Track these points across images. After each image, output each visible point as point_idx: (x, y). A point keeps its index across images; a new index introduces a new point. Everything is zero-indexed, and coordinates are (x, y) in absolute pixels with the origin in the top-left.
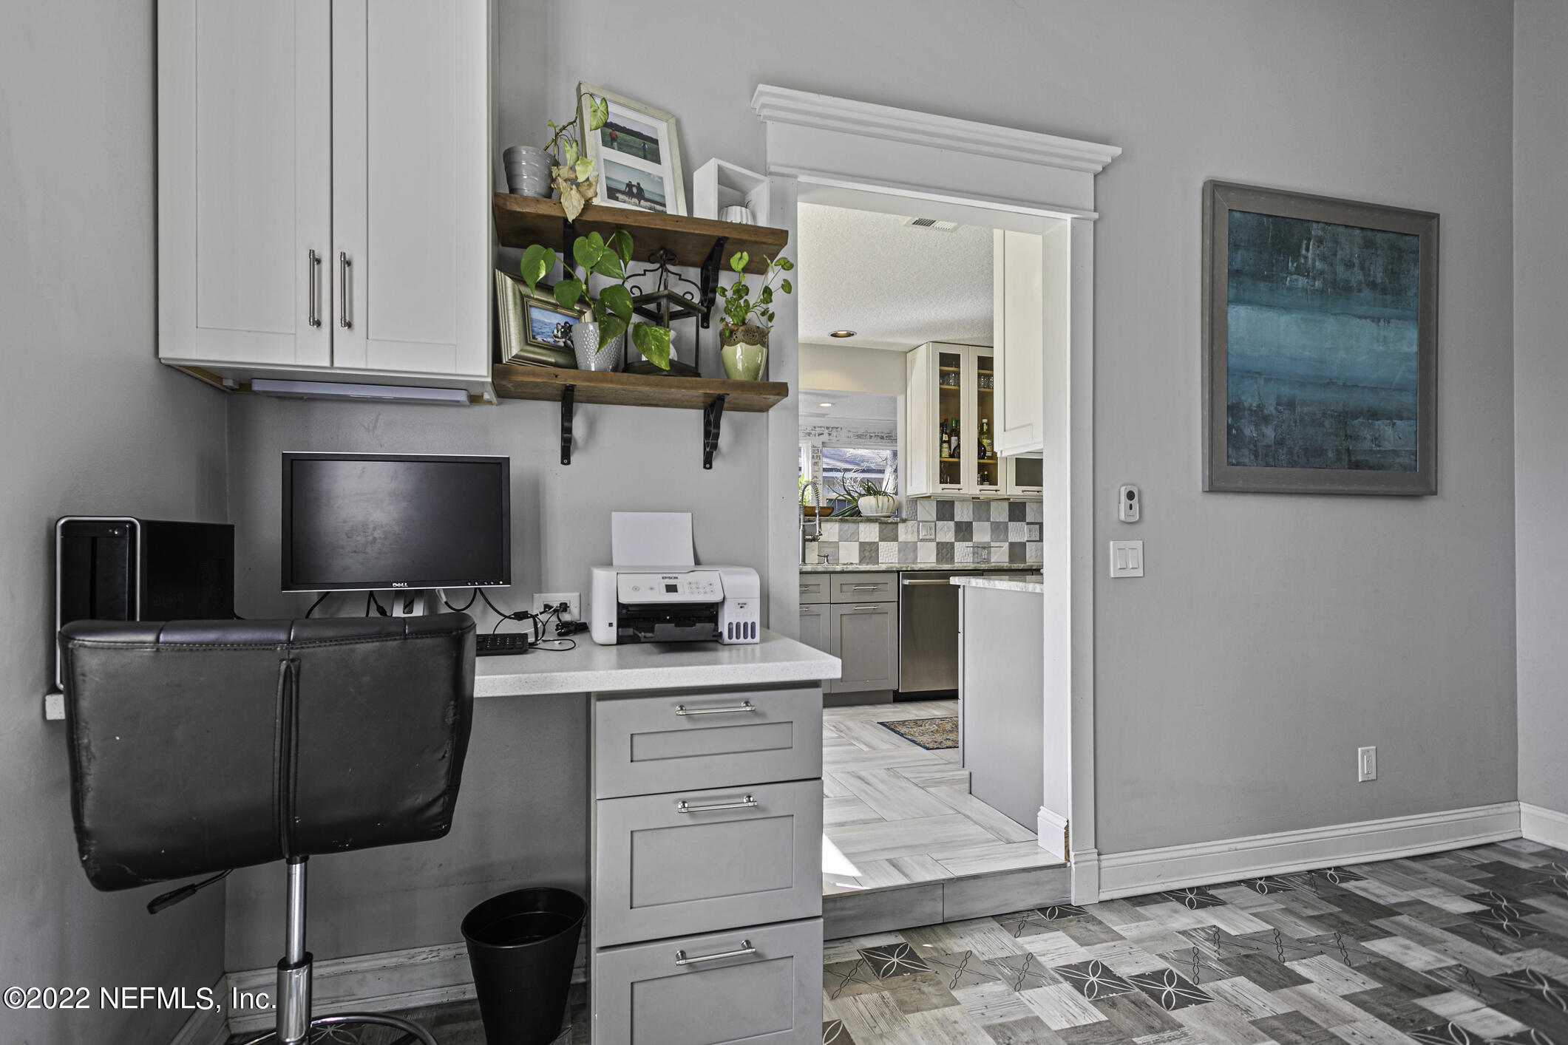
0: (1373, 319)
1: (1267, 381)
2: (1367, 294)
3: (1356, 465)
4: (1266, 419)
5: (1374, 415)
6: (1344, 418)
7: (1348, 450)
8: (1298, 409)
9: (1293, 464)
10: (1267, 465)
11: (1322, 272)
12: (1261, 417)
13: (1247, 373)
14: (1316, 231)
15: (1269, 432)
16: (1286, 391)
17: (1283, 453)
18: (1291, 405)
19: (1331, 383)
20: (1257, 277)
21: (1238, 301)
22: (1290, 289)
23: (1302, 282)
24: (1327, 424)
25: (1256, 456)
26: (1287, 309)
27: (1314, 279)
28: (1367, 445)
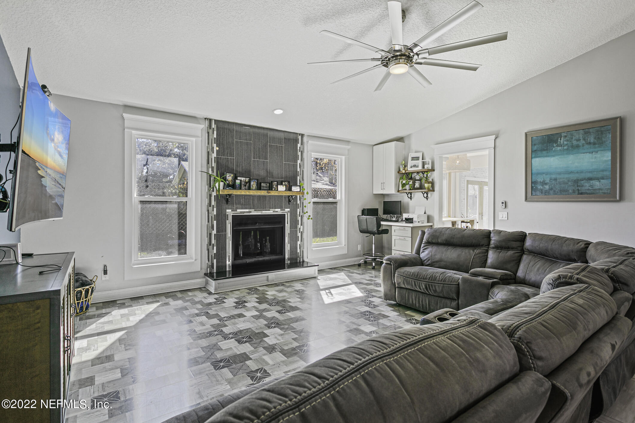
0: (590, 153)
1: (546, 174)
2: (587, 146)
3: (582, 194)
4: (546, 184)
5: (590, 179)
6: (576, 181)
7: (578, 190)
8: (558, 180)
9: (556, 194)
10: (546, 195)
11: (567, 144)
12: (544, 183)
13: (538, 174)
14: (563, 135)
15: (547, 187)
16: (553, 176)
17: (551, 192)
18: (555, 179)
19: (572, 172)
20: (542, 150)
21: (535, 157)
22: (554, 151)
23: (559, 148)
24: (569, 183)
25: (542, 193)
26: (553, 156)
27: (564, 147)
28: (587, 188)
